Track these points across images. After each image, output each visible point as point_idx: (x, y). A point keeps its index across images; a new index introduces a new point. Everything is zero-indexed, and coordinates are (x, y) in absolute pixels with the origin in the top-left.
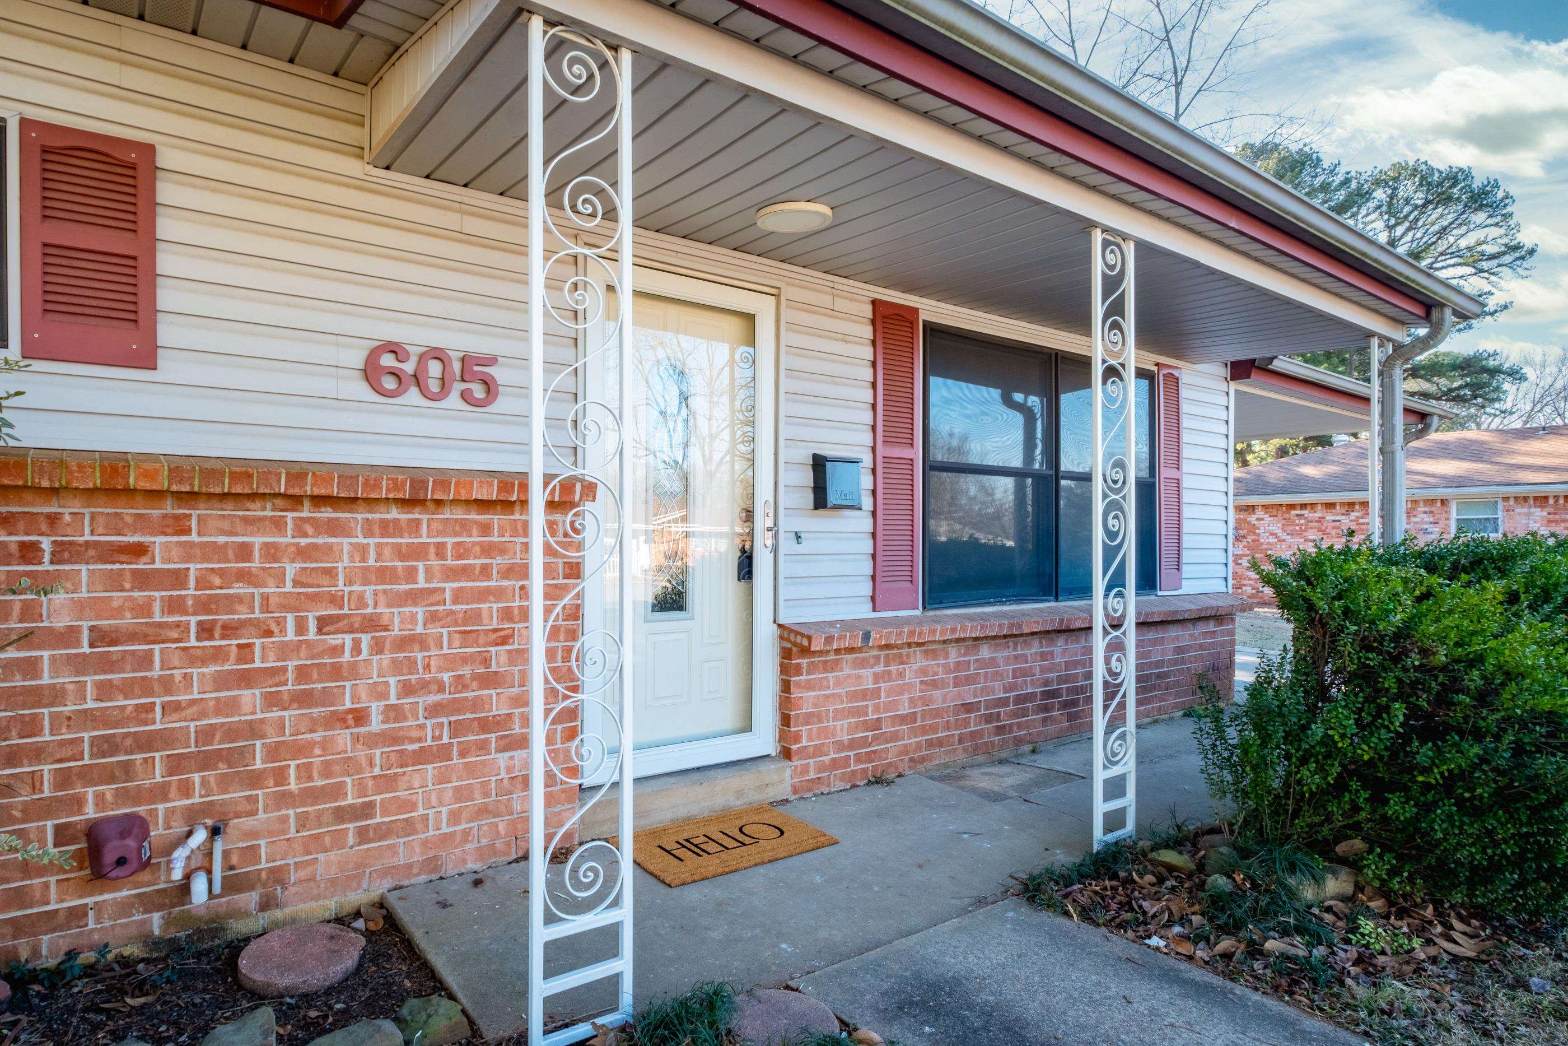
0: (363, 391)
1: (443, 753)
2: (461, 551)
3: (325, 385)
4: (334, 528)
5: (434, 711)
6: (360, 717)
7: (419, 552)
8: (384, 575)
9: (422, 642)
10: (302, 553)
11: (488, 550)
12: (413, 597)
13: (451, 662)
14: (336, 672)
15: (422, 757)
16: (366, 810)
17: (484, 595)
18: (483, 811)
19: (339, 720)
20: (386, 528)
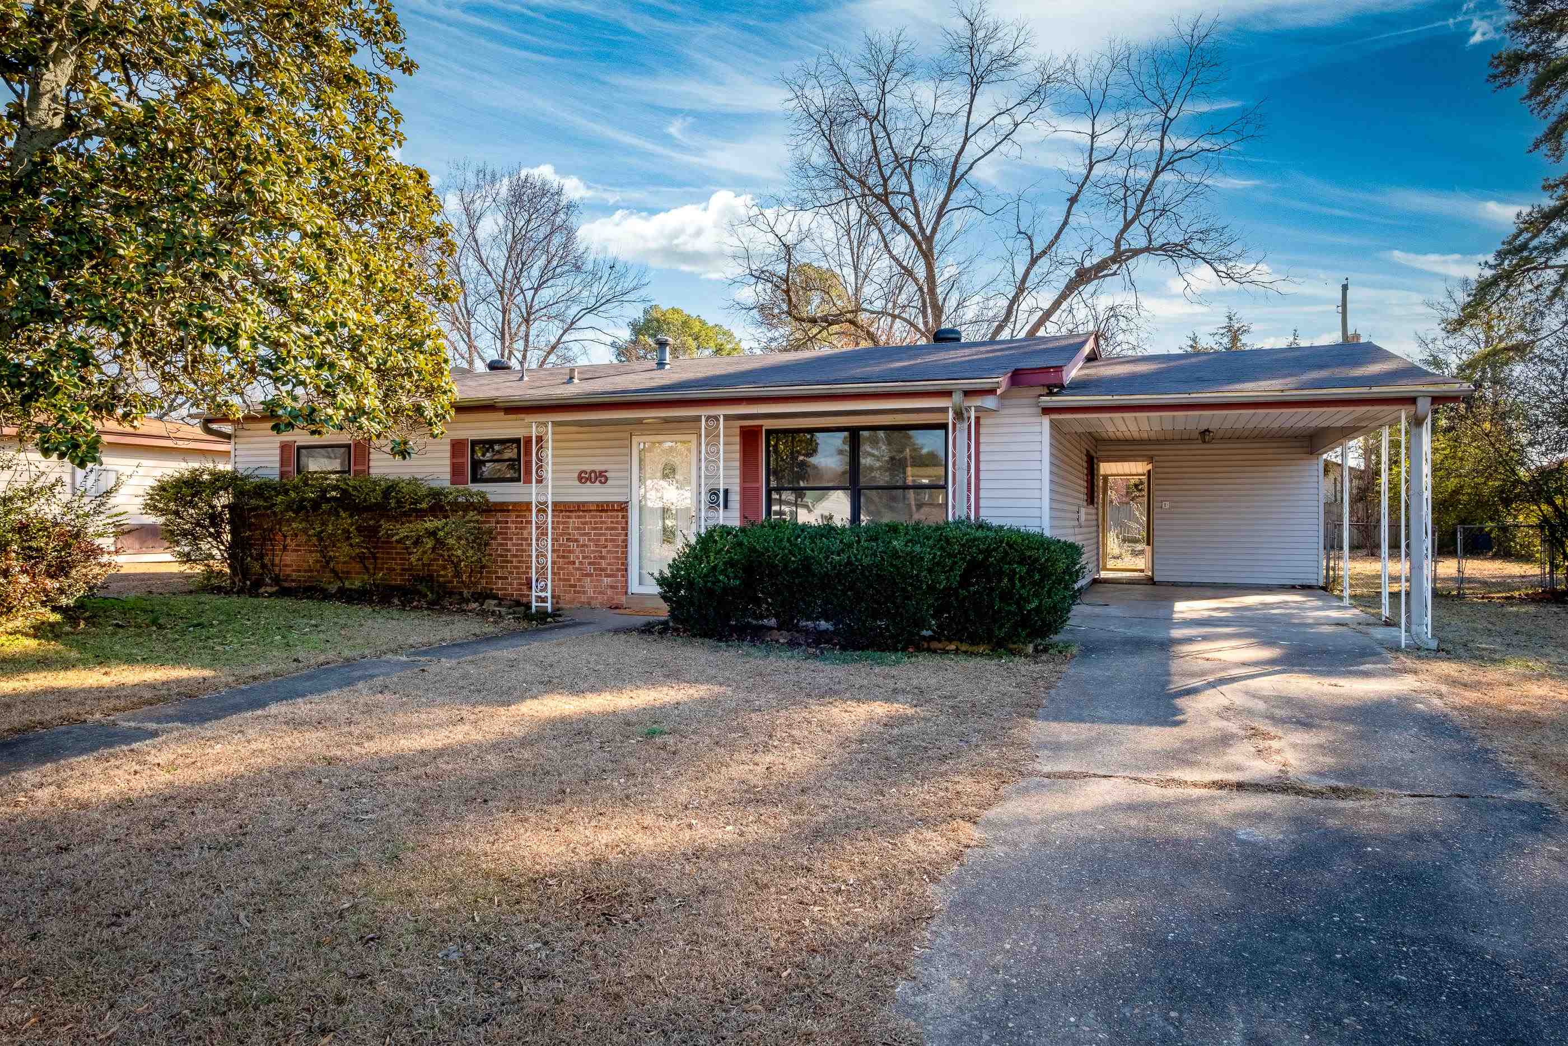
0: (577, 483)
1: (591, 575)
2: (596, 523)
3: (570, 483)
4: (569, 517)
5: (590, 564)
6: (574, 563)
7: (585, 523)
8: (578, 528)
9: (587, 546)
10: (564, 523)
11: (602, 522)
12: (585, 534)
13: (594, 552)
14: (570, 552)
15: (587, 575)
16: (575, 586)
17: (601, 535)
18: (600, 593)
19: (570, 563)
20: (579, 517)
